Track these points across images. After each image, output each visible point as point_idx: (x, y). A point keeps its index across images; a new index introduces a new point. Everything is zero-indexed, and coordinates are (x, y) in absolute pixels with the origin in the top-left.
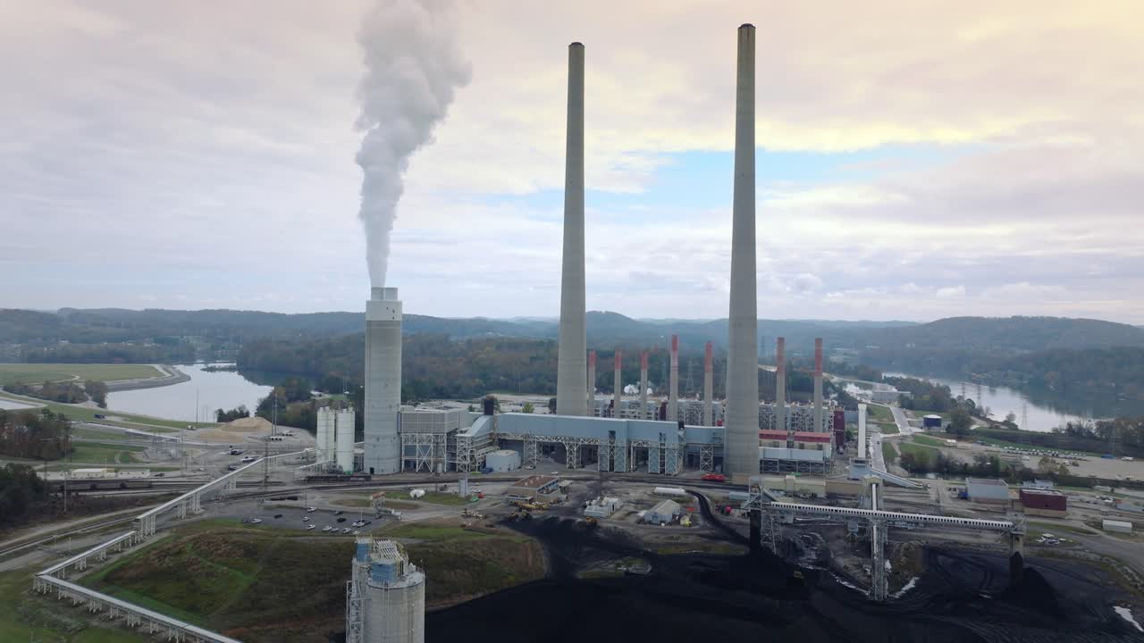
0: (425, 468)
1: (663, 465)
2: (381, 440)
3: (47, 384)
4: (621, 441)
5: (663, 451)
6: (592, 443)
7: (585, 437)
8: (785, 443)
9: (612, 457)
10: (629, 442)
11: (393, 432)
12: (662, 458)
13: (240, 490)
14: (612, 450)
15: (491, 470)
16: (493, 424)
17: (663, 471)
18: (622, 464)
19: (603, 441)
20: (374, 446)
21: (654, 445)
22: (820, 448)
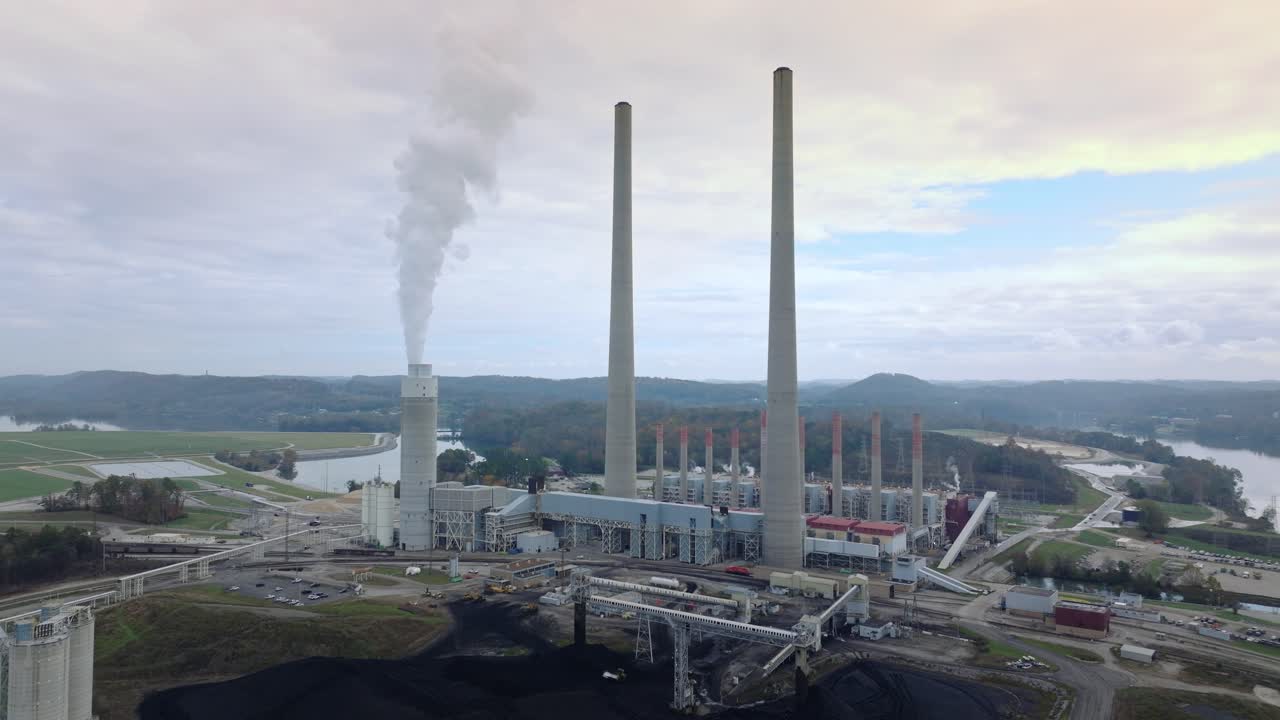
0: (454, 548)
1: (693, 553)
2: (411, 517)
3: (253, 453)
4: (652, 526)
5: (693, 538)
6: (625, 527)
7: (619, 518)
8: (844, 535)
9: (643, 542)
10: (662, 526)
11: (425, 508)
12: (693, 545)
13: (268, 559)
14: (643, 535)
15: (520, 551)
16: (536, 504)
17: (693, 561)
18: (653, 552)
19: (634, 525)
20: (406, 522)
21: (685, 531)
22: (876, 542)
